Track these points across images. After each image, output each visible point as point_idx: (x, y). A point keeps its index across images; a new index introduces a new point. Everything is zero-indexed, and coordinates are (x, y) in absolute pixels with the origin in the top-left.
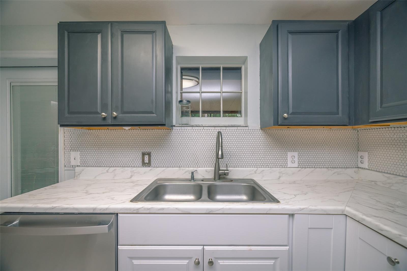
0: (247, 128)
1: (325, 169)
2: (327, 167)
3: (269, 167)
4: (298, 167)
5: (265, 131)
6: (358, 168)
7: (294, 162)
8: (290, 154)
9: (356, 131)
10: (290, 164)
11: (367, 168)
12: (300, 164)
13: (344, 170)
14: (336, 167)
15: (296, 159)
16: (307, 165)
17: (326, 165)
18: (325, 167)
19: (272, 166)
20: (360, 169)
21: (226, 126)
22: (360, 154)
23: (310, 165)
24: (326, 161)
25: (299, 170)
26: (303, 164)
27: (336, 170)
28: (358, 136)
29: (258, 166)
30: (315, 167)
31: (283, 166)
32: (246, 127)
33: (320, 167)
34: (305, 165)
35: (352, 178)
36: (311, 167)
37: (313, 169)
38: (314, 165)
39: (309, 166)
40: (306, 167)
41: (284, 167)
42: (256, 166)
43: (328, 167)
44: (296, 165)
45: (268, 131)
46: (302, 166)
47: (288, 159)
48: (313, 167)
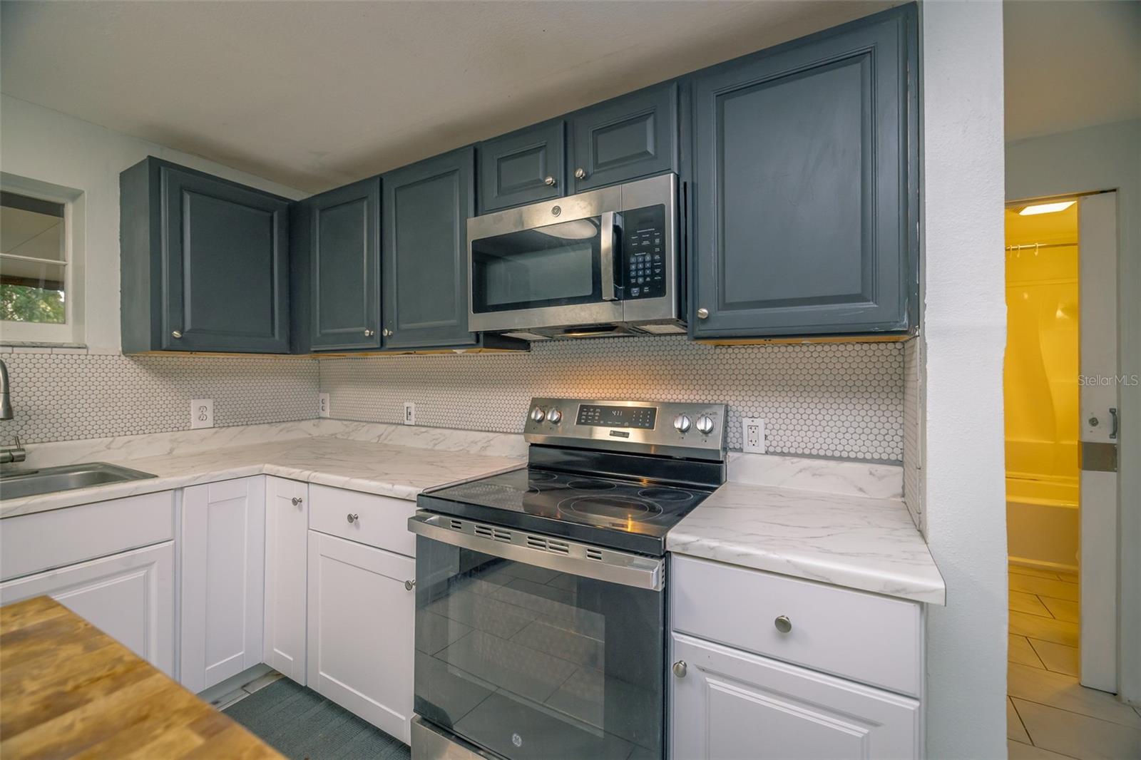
0: (84, 351)
1: (267, 426)
2: (270, 421)
3: (144, 433)
4: (214, 427)
5: (136, 358)
6: (320, 418)
7: (205, 418)
8: (195, 404)
9: (317, 362)
10: (195, 423)
11: (329, 416)
12: (219, 422)
13: (296, 423)
14: (286, 420)
15: (209, 413)
16: (233, 421)
17: (268, 418)
18: (266, 421)
19: (152, 431)
20: (321, 420)
21: (11, 344)
22: (322, 396)
23: (238, 420)
24: (268, 411)
25: (216, 433)
26: (224, 421)
27: (284, 425)
28: (319, 369)
29: (116, 434)
30: (247, 424)
31: (181, 428)
32: (79, 348)
33: (258, 422)
34: (228, 421)
35: (310, 434)
36: (240, 424)
37: (243, 427)
38: (247, 420)
39: (235, 424)
40: (231, 424)
41: (184, 430)
42: (109, 434)
43: (272, 422)
44: (210, 423)
45: (141, 359)
46: (221, 423)
47: (192, 413)
48: (245, 423)
